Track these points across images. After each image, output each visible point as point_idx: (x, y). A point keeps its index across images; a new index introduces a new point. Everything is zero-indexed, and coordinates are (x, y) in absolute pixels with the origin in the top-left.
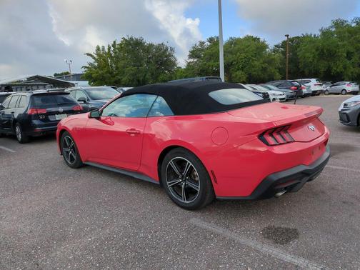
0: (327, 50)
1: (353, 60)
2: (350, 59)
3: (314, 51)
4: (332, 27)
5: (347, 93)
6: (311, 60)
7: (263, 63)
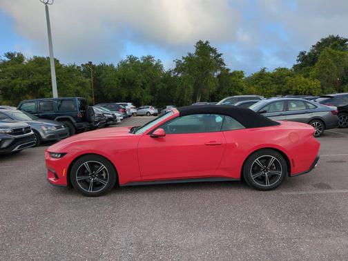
0: (127, 79)
1: (147, 89)
2: (144, 88)
3: (117, 79)
4: (127, 61)
5: (151, 115)
6: (115, 86)
7: (77, 85)
